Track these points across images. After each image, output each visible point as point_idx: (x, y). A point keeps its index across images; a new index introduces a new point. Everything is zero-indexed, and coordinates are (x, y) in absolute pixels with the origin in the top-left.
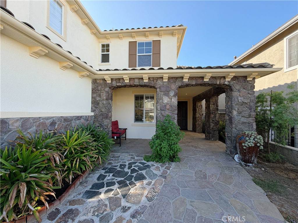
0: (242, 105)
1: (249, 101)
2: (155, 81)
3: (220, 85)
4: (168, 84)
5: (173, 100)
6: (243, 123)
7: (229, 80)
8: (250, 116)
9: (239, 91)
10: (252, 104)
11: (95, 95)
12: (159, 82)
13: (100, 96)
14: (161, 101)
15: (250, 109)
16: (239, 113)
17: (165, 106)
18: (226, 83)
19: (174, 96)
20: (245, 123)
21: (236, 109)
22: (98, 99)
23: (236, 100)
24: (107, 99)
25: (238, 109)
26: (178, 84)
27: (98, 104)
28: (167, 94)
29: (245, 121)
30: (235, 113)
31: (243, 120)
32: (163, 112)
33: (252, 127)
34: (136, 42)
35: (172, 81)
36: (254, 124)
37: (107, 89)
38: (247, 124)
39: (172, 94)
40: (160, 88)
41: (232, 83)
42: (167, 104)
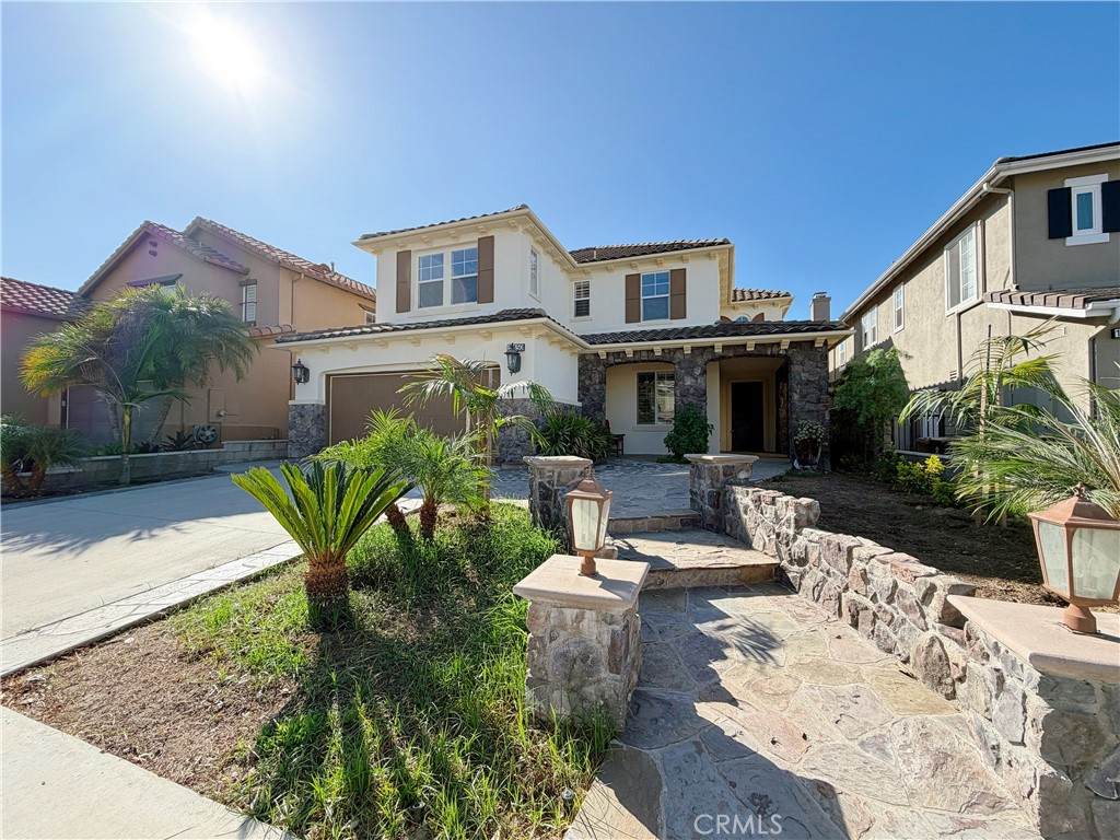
0: (807, 385)
2: (672, 354)
3: (772, 355)
4: (692, 357)
5: (699, 380)
7: (786, 347)
8: (819, 401)
9: (802, 363)
10: (822, 383)
11: (583, 378)
12: (678, 355)
13: (590, 379)
14: (681, 382)
15: (820, 390)
16: (803, 397)
17: (688, 389)
18: (781, 352)
19: (702, 374)
20: (812, 411)
21: (798, 391)
22: (587, 382)
23: (798, 377)
24: (600, 383)
25: (801, 391)
26: (707, 356)
27: (588, 390)
28: (690, 372)
29: (812, 408)
30: (796, 397)
31: (810, 407)
32: (684, 399)
33: (823, 417)
34: (639, 275)
35: (696, 352)
36: (826, 412)
37: (601, 368)
38: (816, 414)
39: (698, 371)
40: (679, 363)
41: (790, 352)
42: (691, 386)
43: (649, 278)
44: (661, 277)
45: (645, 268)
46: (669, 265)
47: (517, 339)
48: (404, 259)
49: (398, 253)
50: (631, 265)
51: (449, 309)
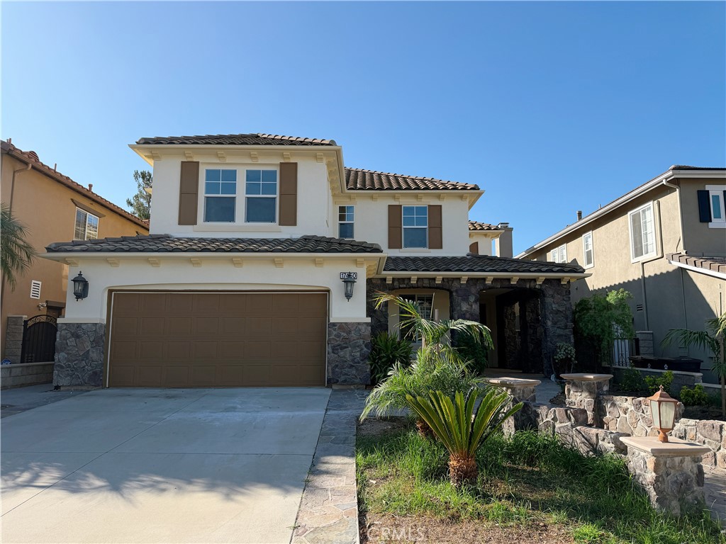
0: (557, 314)
1: (564, 309)
2: (450, 282)
3: (530, 288)
4: (467, 287)
5: (473, 306)
6: (559, 336)
7: (541, 283)
8: (566, 327)
9: (553, 297)
10: (568, 313)
12: (456, 284)
14: (458, 308)
15: (567, 319)
16: (555, 323)
17: (464, 314)
18: (537, 287)
19: (475, 302)
20: (562, 335)
21: (551, 318)
23: (550, 308)
25: (553, 319)
26: (479, 286)
28: (466, 299)
29: (562, 333)
30: (549, 323)
31: (559, 331)
33: (570, 340)
34: (401, 206)
35: (471, 282)
36: (572, 336)
38: (564, 337)
39: (472, 299)
40: (456, 291)
41: (544, 287)
42: (467, 311)
43: (409, 210)
44: (420, 210)
45: (406, 201)
46: (427, 201)
47: (350, 268)
48: (189, 171)
49: (182, 162)
50: (394, 197)
51: (240, 227)
